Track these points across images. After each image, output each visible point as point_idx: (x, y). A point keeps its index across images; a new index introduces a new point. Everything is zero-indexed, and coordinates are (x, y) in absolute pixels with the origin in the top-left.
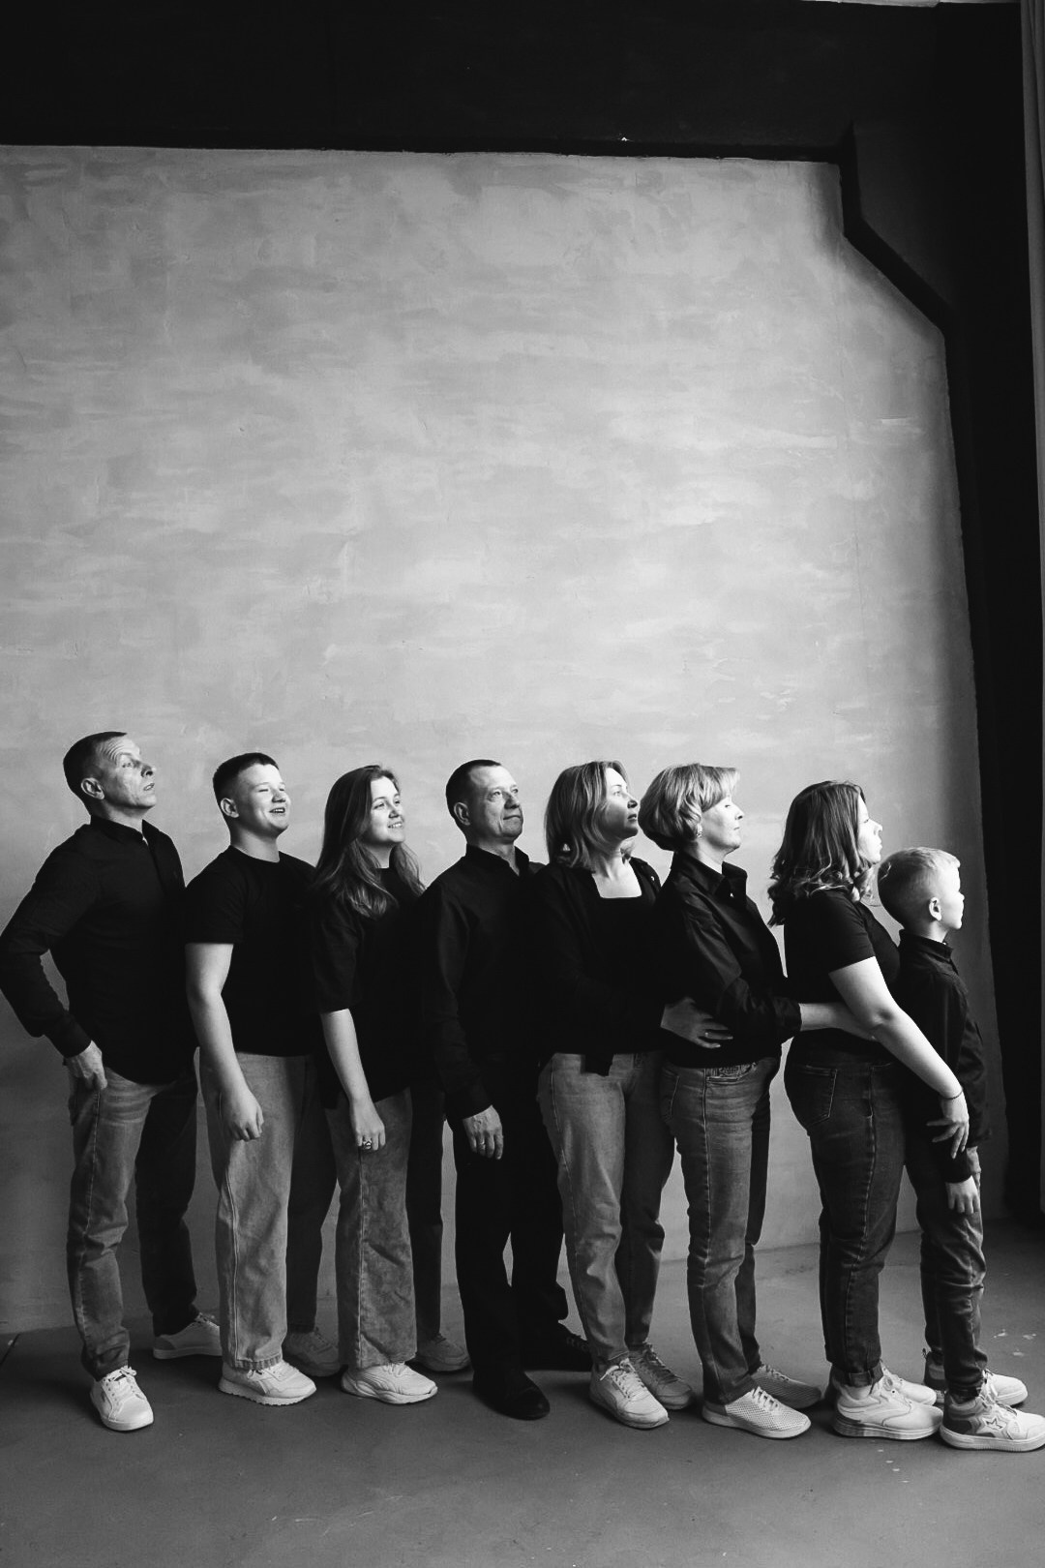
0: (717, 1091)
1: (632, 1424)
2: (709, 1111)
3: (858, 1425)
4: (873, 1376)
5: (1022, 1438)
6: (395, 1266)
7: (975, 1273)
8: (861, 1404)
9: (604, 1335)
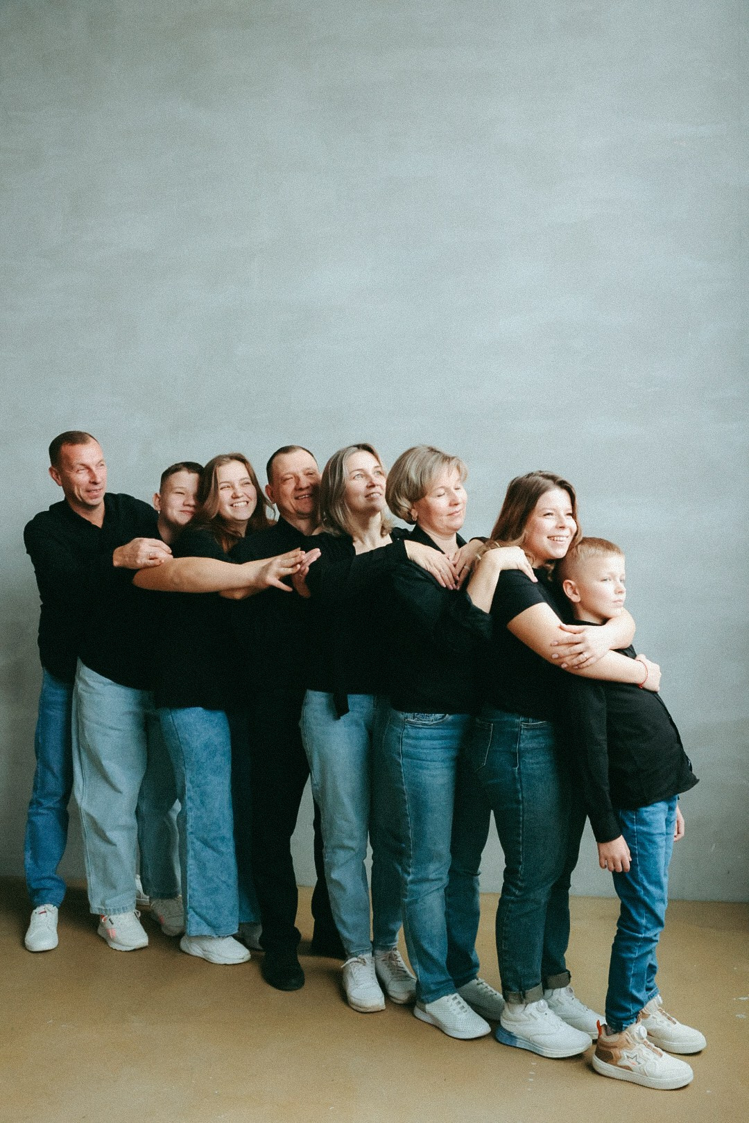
0: (412, 732)
1: (354, 1007)
2: (405, 748)
3: (511, 1036)
4: (524, 997)
5: (657, 1077)
6: (215, 854)
7: (649, 926)
8: (513, 1018)
9: (348, 932)
